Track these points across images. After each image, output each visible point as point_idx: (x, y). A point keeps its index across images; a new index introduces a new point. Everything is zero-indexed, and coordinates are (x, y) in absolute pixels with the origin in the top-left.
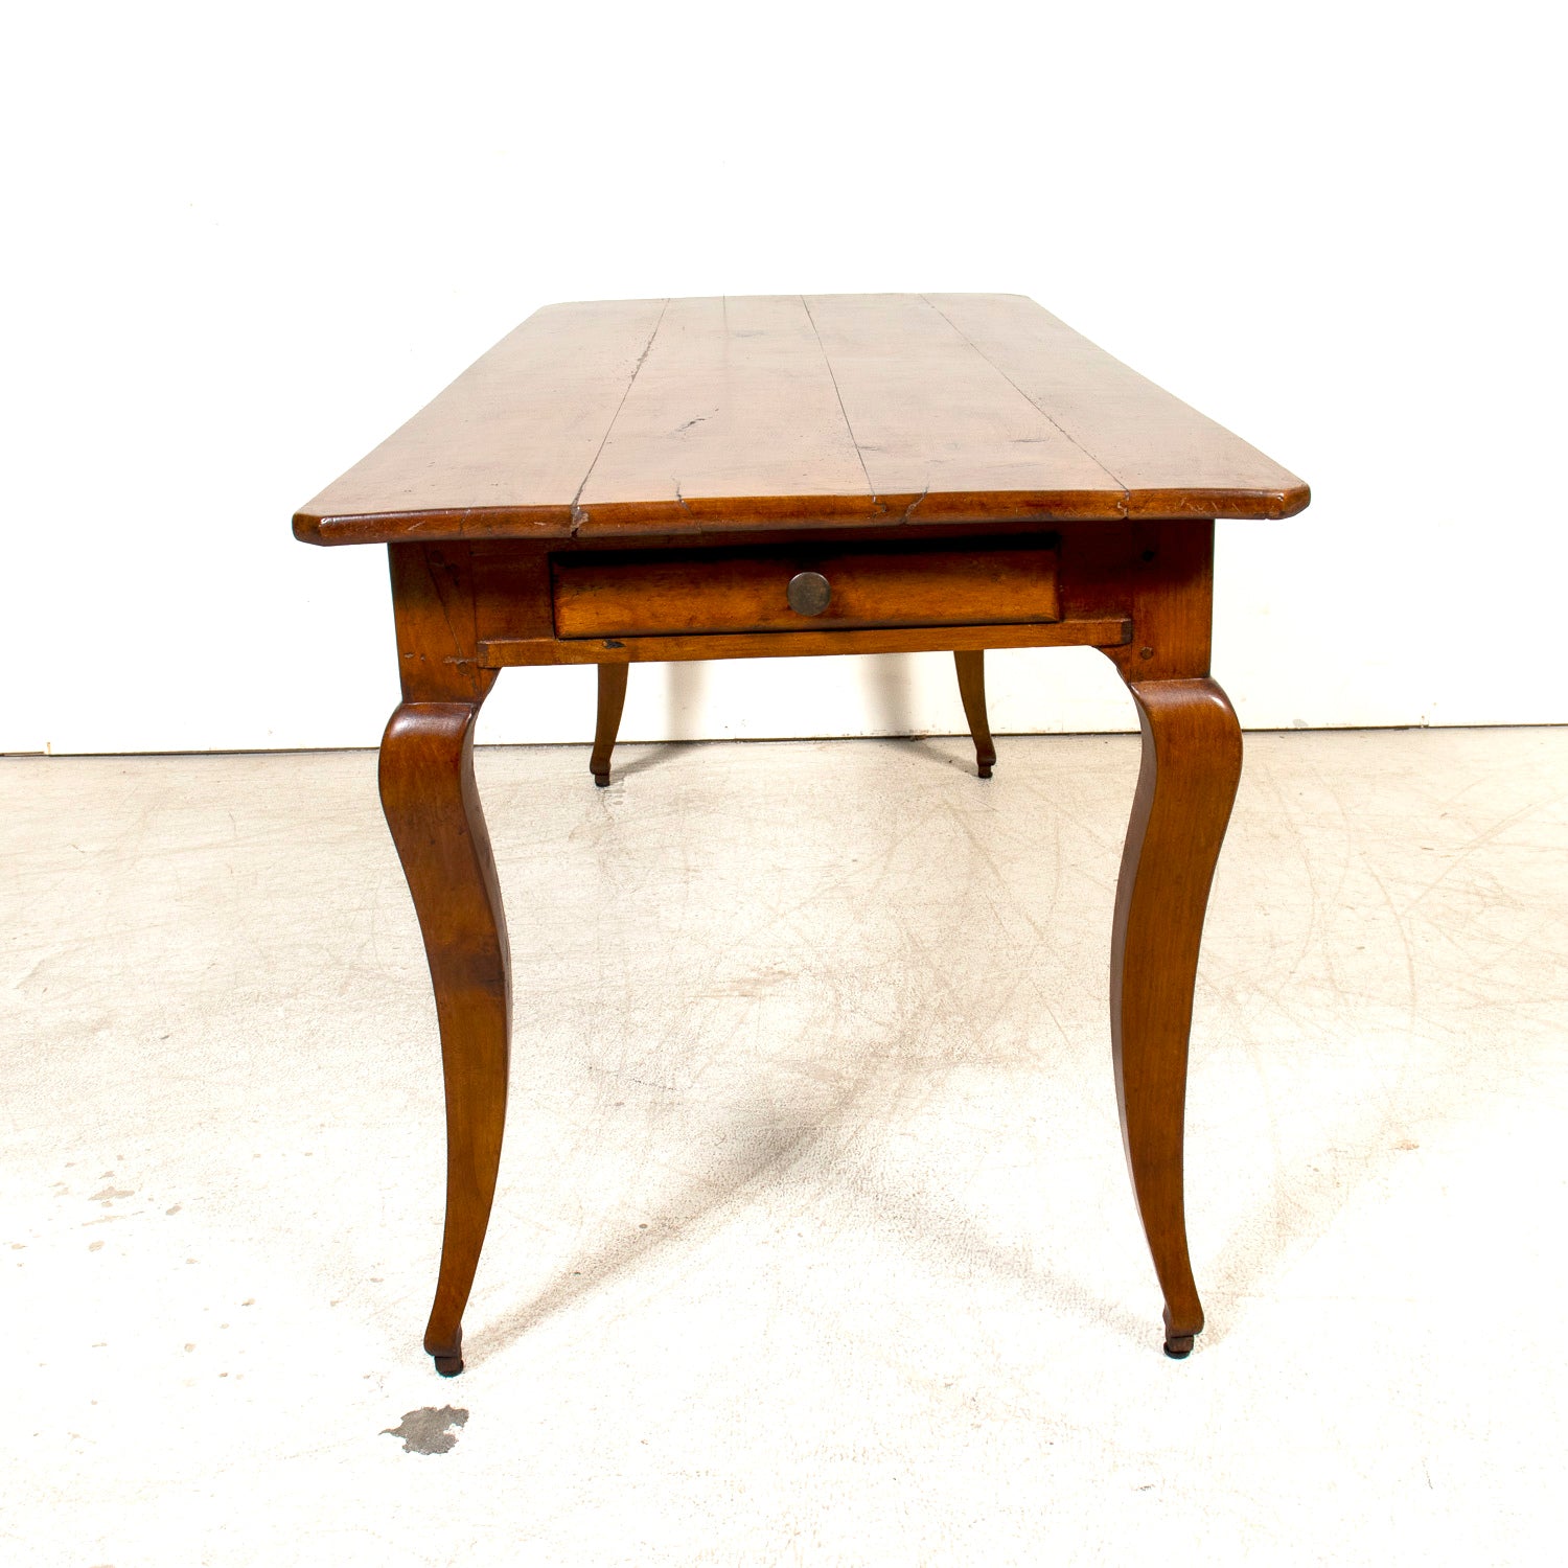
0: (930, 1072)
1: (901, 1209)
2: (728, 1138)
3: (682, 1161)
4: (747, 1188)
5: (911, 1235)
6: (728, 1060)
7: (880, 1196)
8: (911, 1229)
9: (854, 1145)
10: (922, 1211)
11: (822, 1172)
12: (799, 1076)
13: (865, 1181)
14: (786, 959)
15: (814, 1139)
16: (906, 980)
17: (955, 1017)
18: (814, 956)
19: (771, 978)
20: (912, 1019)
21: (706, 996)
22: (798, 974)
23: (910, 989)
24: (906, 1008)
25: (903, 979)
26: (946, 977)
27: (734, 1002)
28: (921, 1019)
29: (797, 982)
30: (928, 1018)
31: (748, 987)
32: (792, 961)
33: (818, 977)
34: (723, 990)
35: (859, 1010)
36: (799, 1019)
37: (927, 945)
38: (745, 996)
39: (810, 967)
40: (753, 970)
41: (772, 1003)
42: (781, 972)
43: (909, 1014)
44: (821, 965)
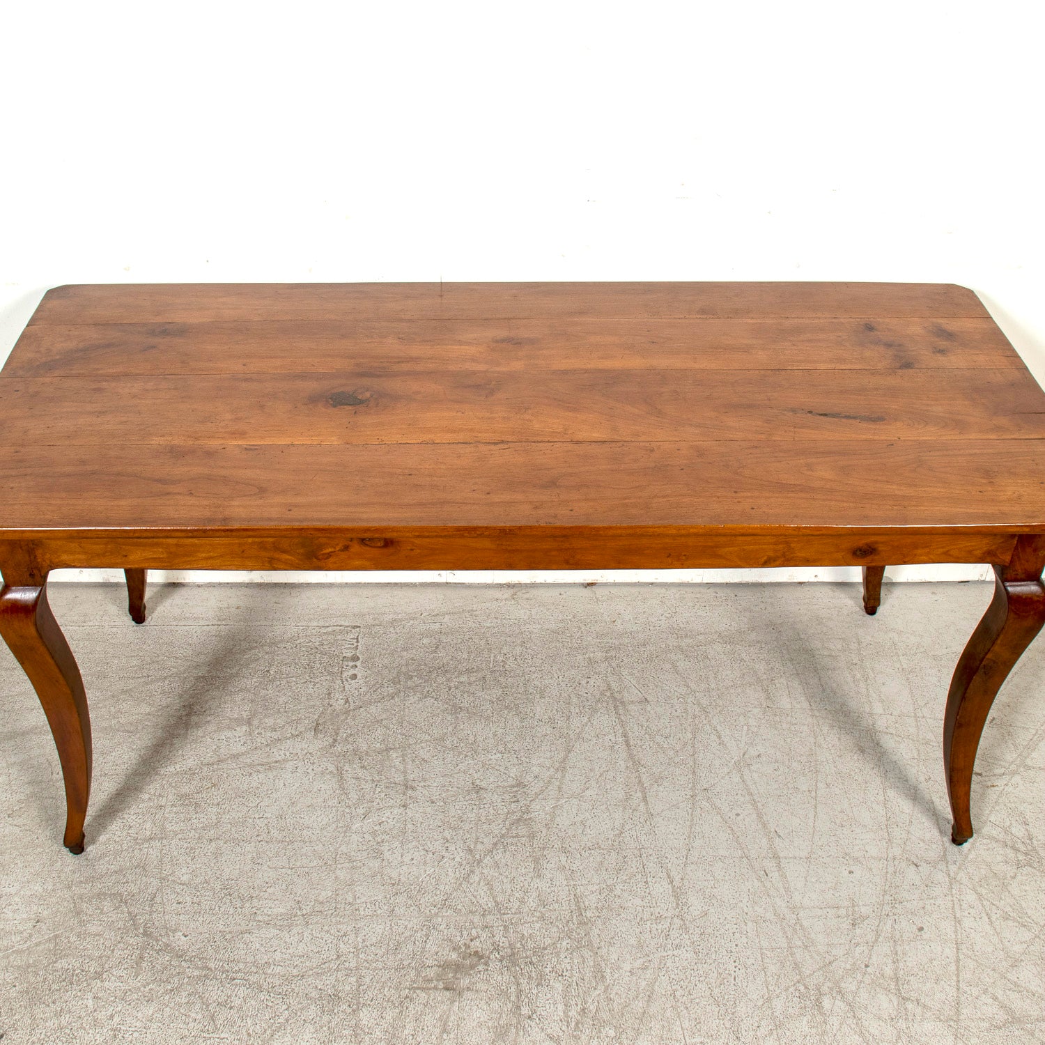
14: (480, 933)
16: (572, 970)
17: (607, 1029)
18: (502, 928)
19: (468, 962)
20: (575, 1031)
21: (418, 988)
22: (489, 958)
23: (574, 984)
24: (570, 1014)
25: (569, 968)
26: (603, 965)
27: (439, 998)
28: (581, 1031)
29: (487, 970)
30: (587, 1031)
31: (450, 975)
32: (485, 937)
33: (504, 962)
34: (431, 980)
35: (534, 1016)
36: (489, 1028)
37: (589, 914)
38: (448, 989)
39: (498, 946)
40: (454, 949)
41: (468, 1002)
42: (476, 953)
43: (573, 1024)
44: (507, 944)
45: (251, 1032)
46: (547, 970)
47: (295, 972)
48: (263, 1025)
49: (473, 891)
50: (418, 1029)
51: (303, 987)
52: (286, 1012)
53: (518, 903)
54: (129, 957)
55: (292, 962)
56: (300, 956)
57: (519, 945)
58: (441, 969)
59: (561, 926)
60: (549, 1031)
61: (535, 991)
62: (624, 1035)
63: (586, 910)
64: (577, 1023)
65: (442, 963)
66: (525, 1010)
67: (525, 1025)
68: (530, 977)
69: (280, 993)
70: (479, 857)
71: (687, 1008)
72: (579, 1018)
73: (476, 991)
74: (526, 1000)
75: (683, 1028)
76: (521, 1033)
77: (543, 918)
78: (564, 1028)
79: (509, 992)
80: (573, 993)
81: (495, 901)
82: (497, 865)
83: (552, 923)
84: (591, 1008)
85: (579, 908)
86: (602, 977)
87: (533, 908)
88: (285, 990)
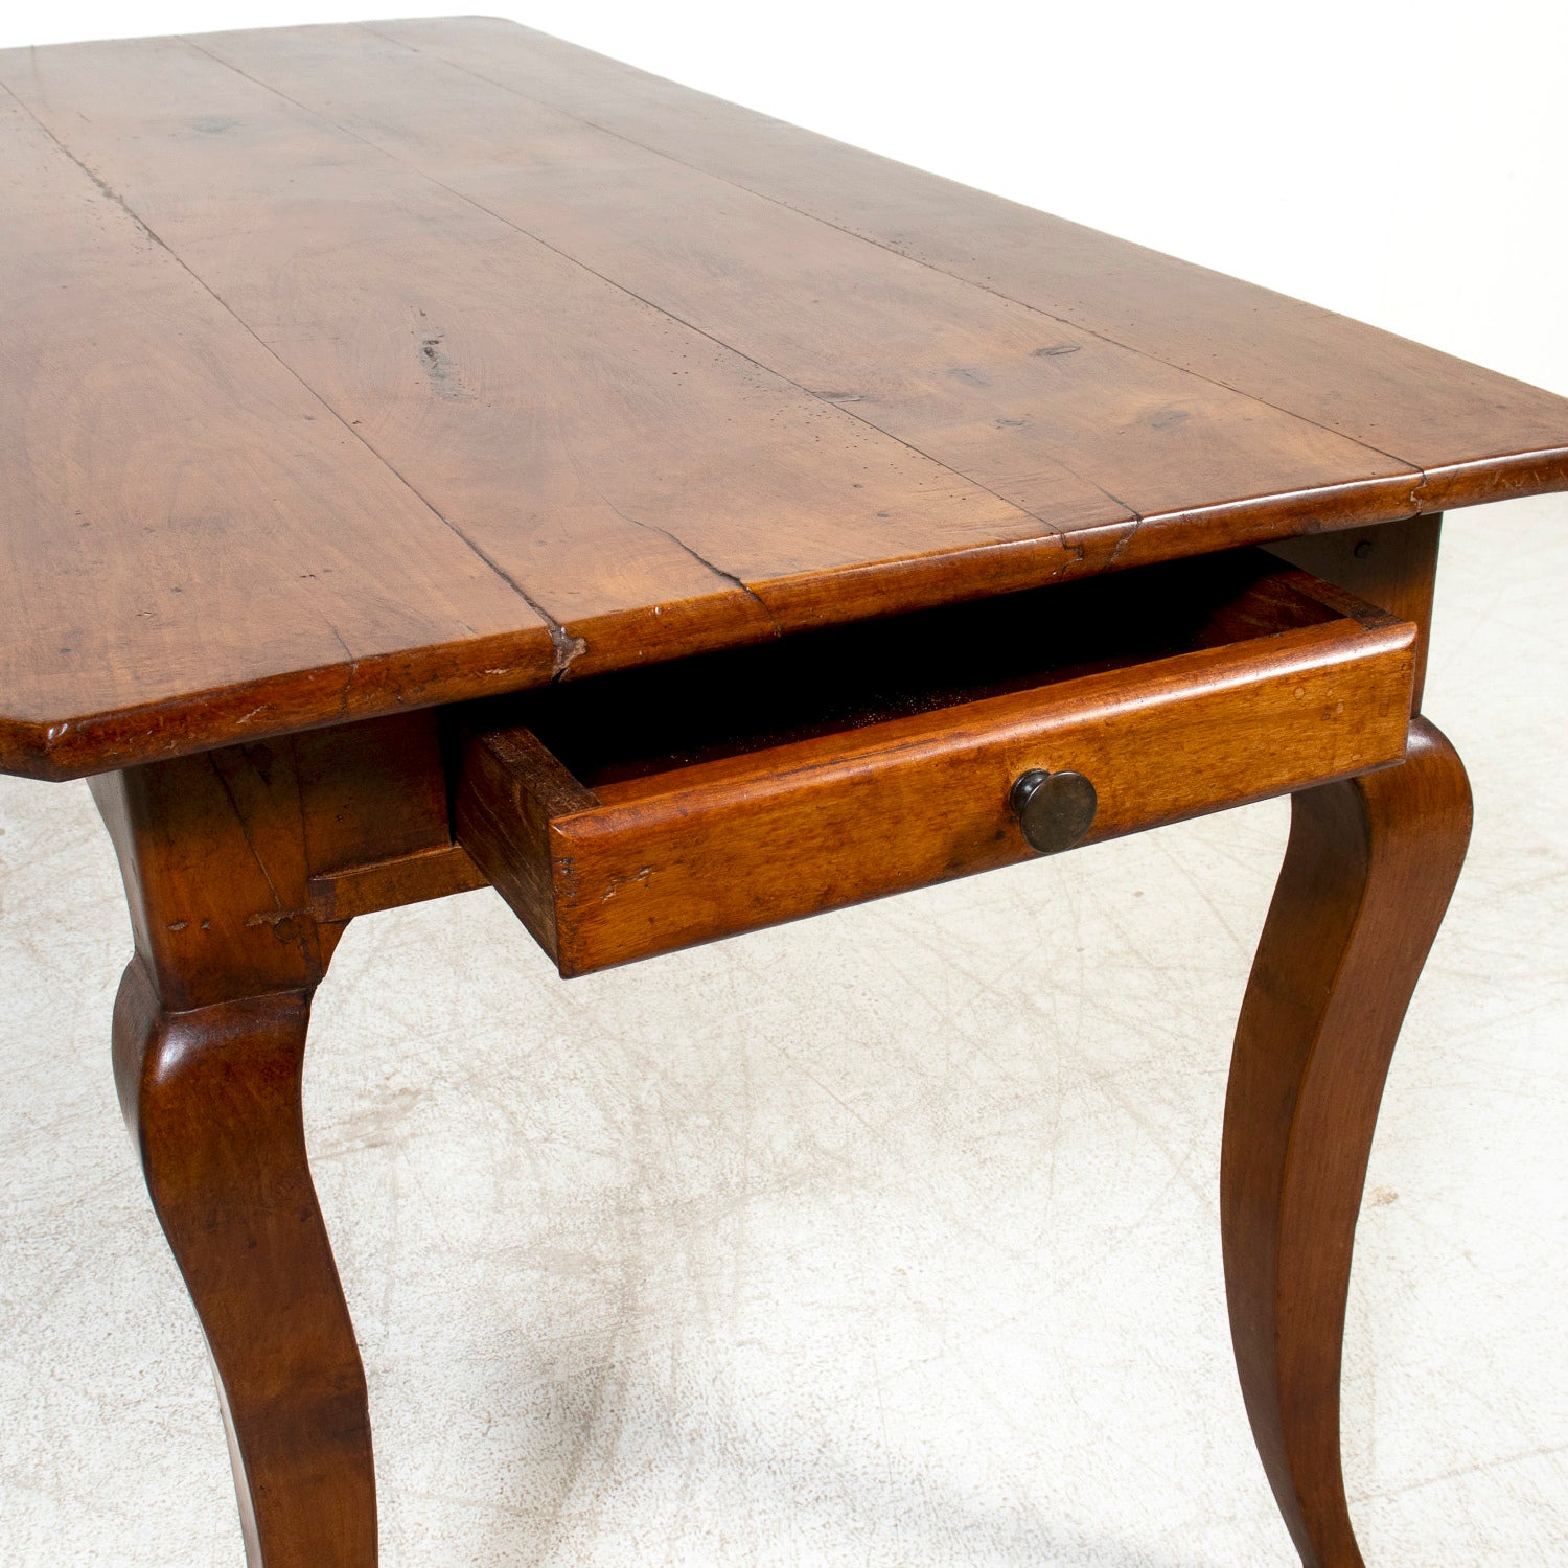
0: (714, 1222)
1: (817, 1482)
2: (495, 1417)
3: (449, 1479)
4: (577, 1504)
5: (860, 1525)
6: (414, 1269)
7: (774, 1466)
8: (851, 1514)
9: (685, 1383)
10: (847, 1477)
11: (667, 1445)
12: (536, 1275)
13: (737, 1444)
14: (398, 1066)
15: (622, 1386)
16: (589, 1068)
17: (694, 1118)
18: (436, 1052)
19: (395, 1105)
20: (637, 1135)
21: (318, 1159)
22: (431, 1090)
23: (603, 1082)
24: (618, 1117)
25: (584, 1067)
26: (641, 1049)
27: (365, 1161)
28: (649, 1132)
29: (437, 1105)
30: (659, 1129)
31: (371, 1129)
32: (410, 1068)
33: (462, 1089)
34: (338, 1143)
35: (554, 1135)
36: (478, 1171)
37: (583, 1000)
38: (375, 1146)
39: (441, 1073)
40: (360, 1096)
41: (422, 1151)
42: (404, 1091)
43: (629, 1128)
44: (455, 1067)
46: (547, 1078)
47: (62, 1200)
48: (31, 1283)
49: (357, 1022)
50: (344, 1207)
51: (89, 1214)
52: (70, 1254)
53: (449, 1018)
55: (50, 1190)
56: (62, 1179)
57: (477, 1063)
58: (348, 1126)
59: (540, 1025)
60: (591, 1146)
61: (539, 1108)
62: (727, 1119)
63: (574, 997)
64: (636, 1125)
65: (347, 1118)
66: (532, 1134)
67: (543, 1151)
68: (519, 1094)
69: (46, 1234)
70: (348, 983)
71: (816, 1063)
72: (636, 1118)
73: (429, 1134)
74: (528, 1122)
75: (823, 1087)
76: (543, 1162)
77: (503, 1023)
78: (615, 1137)
79: (491, 1119)
80: (609, 1093)
81: (406, 1025)
82: (385, 984)
83: (522, 1025)
84: (651, 1102)
85: (561, 998)
86: (648, 1063)
87: (479, 1016)
88: (53, 1227)
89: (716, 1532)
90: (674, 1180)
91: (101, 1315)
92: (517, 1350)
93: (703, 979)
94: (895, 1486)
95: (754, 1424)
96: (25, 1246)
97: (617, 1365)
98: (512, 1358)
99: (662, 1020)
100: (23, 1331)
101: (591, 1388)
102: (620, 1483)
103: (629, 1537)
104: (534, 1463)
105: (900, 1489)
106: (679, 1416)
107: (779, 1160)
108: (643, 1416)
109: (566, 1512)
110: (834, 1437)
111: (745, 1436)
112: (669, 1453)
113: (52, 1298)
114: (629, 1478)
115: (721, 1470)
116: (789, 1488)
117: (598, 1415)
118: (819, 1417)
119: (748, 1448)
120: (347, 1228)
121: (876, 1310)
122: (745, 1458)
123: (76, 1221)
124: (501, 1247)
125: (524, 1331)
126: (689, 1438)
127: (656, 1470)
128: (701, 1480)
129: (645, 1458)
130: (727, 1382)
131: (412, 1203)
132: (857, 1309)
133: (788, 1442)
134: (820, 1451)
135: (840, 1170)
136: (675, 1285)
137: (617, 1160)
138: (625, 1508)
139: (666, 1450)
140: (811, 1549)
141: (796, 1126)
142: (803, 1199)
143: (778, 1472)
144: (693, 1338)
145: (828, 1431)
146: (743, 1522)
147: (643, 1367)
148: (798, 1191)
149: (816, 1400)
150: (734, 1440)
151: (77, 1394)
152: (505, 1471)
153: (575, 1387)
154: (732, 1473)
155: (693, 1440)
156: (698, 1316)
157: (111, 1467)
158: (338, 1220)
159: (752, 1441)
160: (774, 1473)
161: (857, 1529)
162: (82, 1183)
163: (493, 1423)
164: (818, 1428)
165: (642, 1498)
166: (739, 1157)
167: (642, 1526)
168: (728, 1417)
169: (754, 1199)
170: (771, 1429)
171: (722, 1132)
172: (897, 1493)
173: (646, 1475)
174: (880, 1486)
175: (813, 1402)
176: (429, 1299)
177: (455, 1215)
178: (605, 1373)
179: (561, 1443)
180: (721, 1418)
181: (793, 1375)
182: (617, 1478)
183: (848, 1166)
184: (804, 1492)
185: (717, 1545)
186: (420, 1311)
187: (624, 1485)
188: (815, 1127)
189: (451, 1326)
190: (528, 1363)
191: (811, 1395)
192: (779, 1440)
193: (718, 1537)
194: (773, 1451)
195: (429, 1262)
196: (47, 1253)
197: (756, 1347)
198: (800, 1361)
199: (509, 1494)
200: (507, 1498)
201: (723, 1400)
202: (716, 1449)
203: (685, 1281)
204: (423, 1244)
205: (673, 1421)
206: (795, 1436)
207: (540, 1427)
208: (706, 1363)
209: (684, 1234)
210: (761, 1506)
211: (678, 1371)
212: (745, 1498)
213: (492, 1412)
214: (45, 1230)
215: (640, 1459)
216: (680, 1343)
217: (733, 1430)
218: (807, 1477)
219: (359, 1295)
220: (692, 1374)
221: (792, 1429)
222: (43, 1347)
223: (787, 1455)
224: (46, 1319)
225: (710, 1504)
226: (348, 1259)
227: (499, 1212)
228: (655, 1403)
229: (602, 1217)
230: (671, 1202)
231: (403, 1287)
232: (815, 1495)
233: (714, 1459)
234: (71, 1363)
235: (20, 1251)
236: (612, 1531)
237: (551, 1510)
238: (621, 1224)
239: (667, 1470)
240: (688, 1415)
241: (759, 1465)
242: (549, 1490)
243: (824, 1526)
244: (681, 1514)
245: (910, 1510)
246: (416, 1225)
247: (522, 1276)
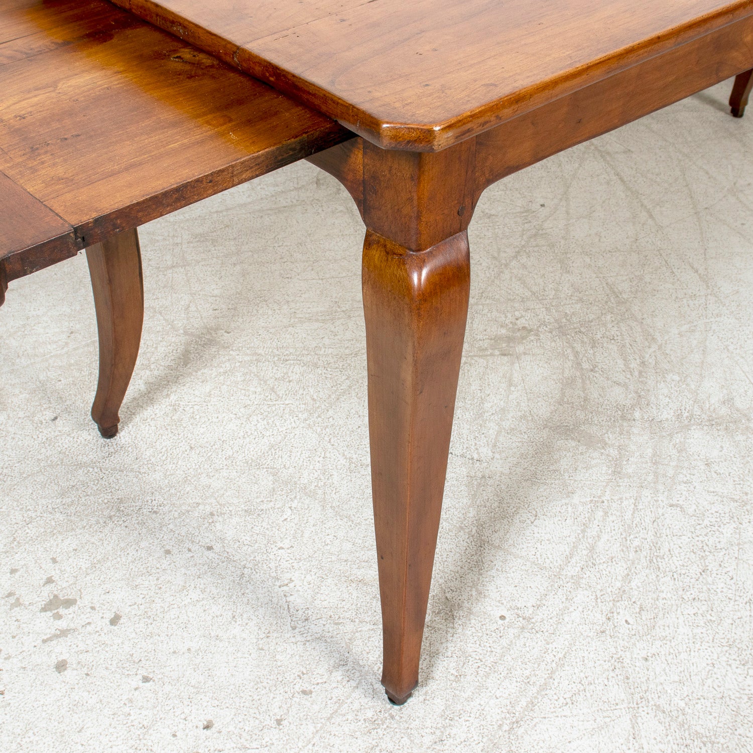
0: (671, 435)
1: (695, 589)
5: (713, 619)
6: (512, 426)
7: (675, 576)
8: (710, 612)
9: (638, 519)
10: (712, 591)
11: (623, 551)
12: (574, 444)
13: (659, 559)
14: (524, 314)
15: (606, 513)
16: (622, 335)
17: (671, 375)
18: (544, 309)
19: (518, 334)
20: (640, 377)
21: (475, 356)
22: (538, 331)
23: (628, 344)
24: (632, 366)
25: (619, 334)
26: (651, 330)
27: (498, 362)
28: (646, 378)
29: (539, 339)
30: (652, 377)
31: (504, 345)
32: (529, 316)
33: (554, 333)
34: (486, 349)
35: (596, 369)
36: (554, 380)
37: (625, 296)
38: (505, 355)
39: (544, 321)
40: (502, 326)
41: (528, 363)
42: (524, 328)
43: (636, 373)
44: (552, 320)
45: (315, 397)
46: (599, 336)
47: (347, 351)
48: (326, 392)
49: (506, 285)
50: (484, 385)
52: (347, 381)
53: (554, 292)
54: (175, 351)
55: (342, 345)
56: (349, 340)
57: (564, 320)
58: (493, 341)
59: (600, 306)
60: (615, 379)
61: (591, 352)
62: (689, 379)
63: (621, 293)
64: (640, 372)
65: (493, 337)
66: (586, 366)
67: (589, 376)
68: (583, 342)
69: (337, 368)
70: (505, 262)
71: (743, 357)
72: (641, 368)
73: (533, 355)
74: (585, 359)
75: (743, 372)
76: (588, 382)
77: (581, 300)
78: (628, 376)
79: (566, 353)
80: (629, 352)
81: (531, 292)
82: (524, 267)
83: (591, 304)
84: (650, 361)
85: (614, 292)
86: (653, 339)
87: (569, 294)
88: (341, 365)
89: (638, 603)
90: (654, 407)
91: (357, 416)
92: (557, 482)
93: (691, 297)
94: (736, 603)
95: (669, 550)
96: (326, 372)
97: (606, 502)
98: (553, 485)
99: (665, 316)
100: (319, 416)
101: (590, 511)
102: (595, 565)
103: (594, 594)
104: (554, 544)
105: (738, 605)
106: (632, 536)
107: (712, 409)
108: (613, 532)
109: (565, 573)
110: (709, 568)
111: (664, 555)
112: (623, 555)
113: (335, 402)
114: (600, 563)
115: (647, 571)
116: (681, 589)
117: (591, 526)
118: (704, 555)
119: (664, 563)
120: (483, 397)
121: (746, 504)
122: (661, 568)
123: (352, 364)
124: (558, 424)
125: (562, 472)
126: (635, 550)
127: (614, 563)
128: (636, 574)
129: (610, 555)
130: (660, 524)
131: (518, 391)
132: (737, 502)
133: (685, 564)
134: (701, 574)
135: (743, 421)
136: (644, 466)
137: (627, 390)
138: (595, 579)
139: (622, 553)
140: (685, 625)
141: (725, 391)
142: (720, 433)
143: (676, 580)
144: (647, 497)
145: (707, 564)
146: (653, 601)
147: (618, 506)
148: (719, 428)
149: (705, 546)
150: (658, 556)
151: (339, 454)
152: (539, 544)
153: (582, 508)
154: (653, 574)
155: (637, 551)
156: (652, 485)
157: (350, 496)
158: (479, 391)
159: (667, 560)
160: (675, 579)
161: (711, 620)
162: (358, 345)
163: (537, 518)
164: (702, 561)
165: (605, 575)
166: (691, 402)
167: (601, 590)
168: (657, 543)
169: (694, 427)
170: (678, 556)
171: (684, 386)
172: (736, 607)
173: (609, 564)
174: (728, 600)
175: (703, 546)
176: (517, 444)
177: (538, 402)
178: (599, 505)
179: (569, 536)
180: (653, 543)
181: (695, 529)
182: (594, 562)
183: (748, 420)
184: (688, 593)
185: (638, 610)
186: (511, 449)
187: (597, 567)
188: (734, 394)
189: (526, 461)
190: (560, 490)
191: (702, 542)
192: (681, 563)
193: (639, 606)
194: (677, 568)
195: (521, 424)
196: (336, 378)
197: (679, 509)
198: (701, 522)
199: (539, 557)
200: (537, 558)
201: (656, 533)
202: (647, 559)
203: (649, 464)
204: (520, 414)
205: (628, 538)
206: (690, 562)
207: (561, 525)
208: (651, 511)
209: (654, 438)
210: (664, 595)
211: (636, 512)
212: (657, 589)
213: (538, 512)
214: (337, 365)
215: (607, 555)
216: (640, 497)
217: (658, 551)
218: (691, 587)
219: (483, 434)
220: (643, 516)
221: (689, 558)
222: (327, 426)
223: (683, 572)
224: (331, 413)
225: (638, 588)
226: (481, 414)
227: (561, 405)
228: (621, 527)
229: (613, 419)
230: (651, 419)
231: (506, 435)
232: (693, 596)
233: (645, 564)
234: (339, 438)
235: (323, 374)
236: (586, 589)
237: (558, 570)
238: (622, 426)
239: (620, 564)
240: (636, 537)
241: (667, 573)
242: (559, 560)
243: (694, 614)
244: (622, 589)
245: (741, 618)
246: (518, 402)
247: (567, 443)
